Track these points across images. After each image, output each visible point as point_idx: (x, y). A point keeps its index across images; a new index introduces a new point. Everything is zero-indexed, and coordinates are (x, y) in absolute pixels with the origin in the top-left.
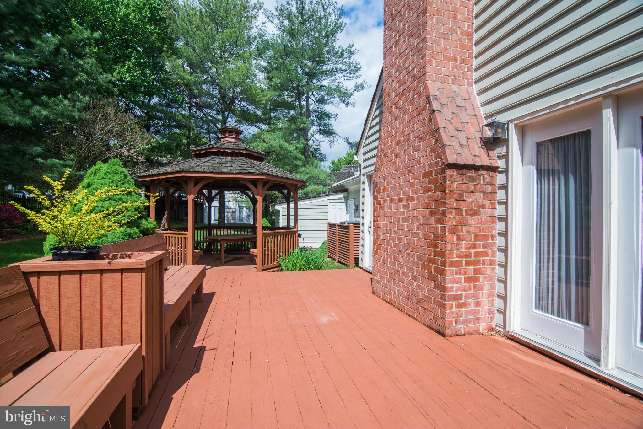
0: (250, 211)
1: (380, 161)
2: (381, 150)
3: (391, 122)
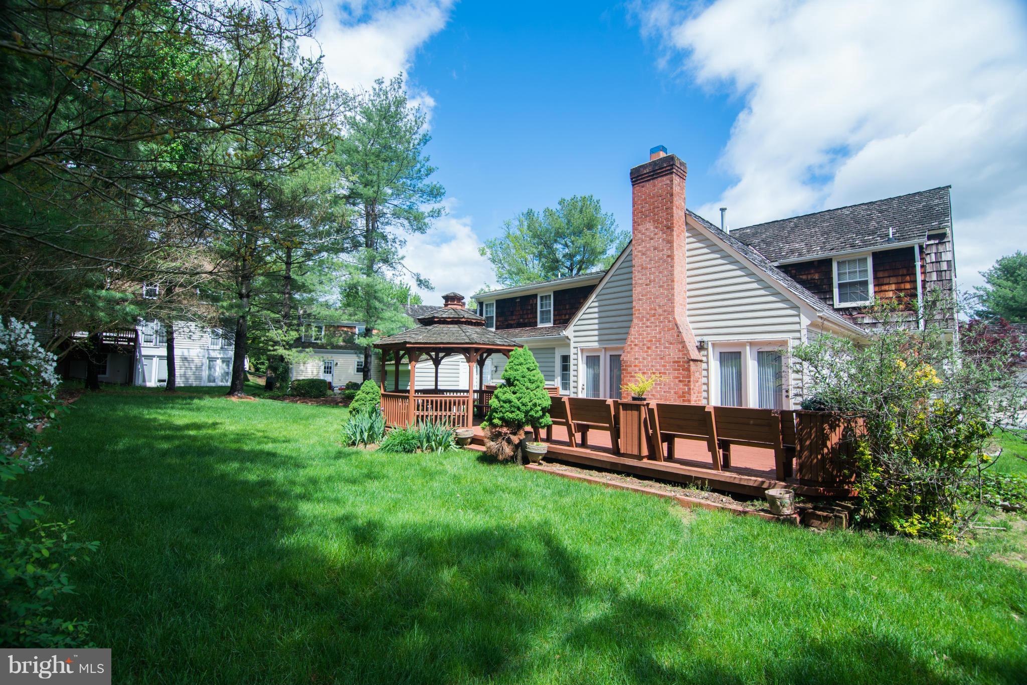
0: (228, 366)
1: (629, 348)
2: (632, 341)
3: (642, 327)
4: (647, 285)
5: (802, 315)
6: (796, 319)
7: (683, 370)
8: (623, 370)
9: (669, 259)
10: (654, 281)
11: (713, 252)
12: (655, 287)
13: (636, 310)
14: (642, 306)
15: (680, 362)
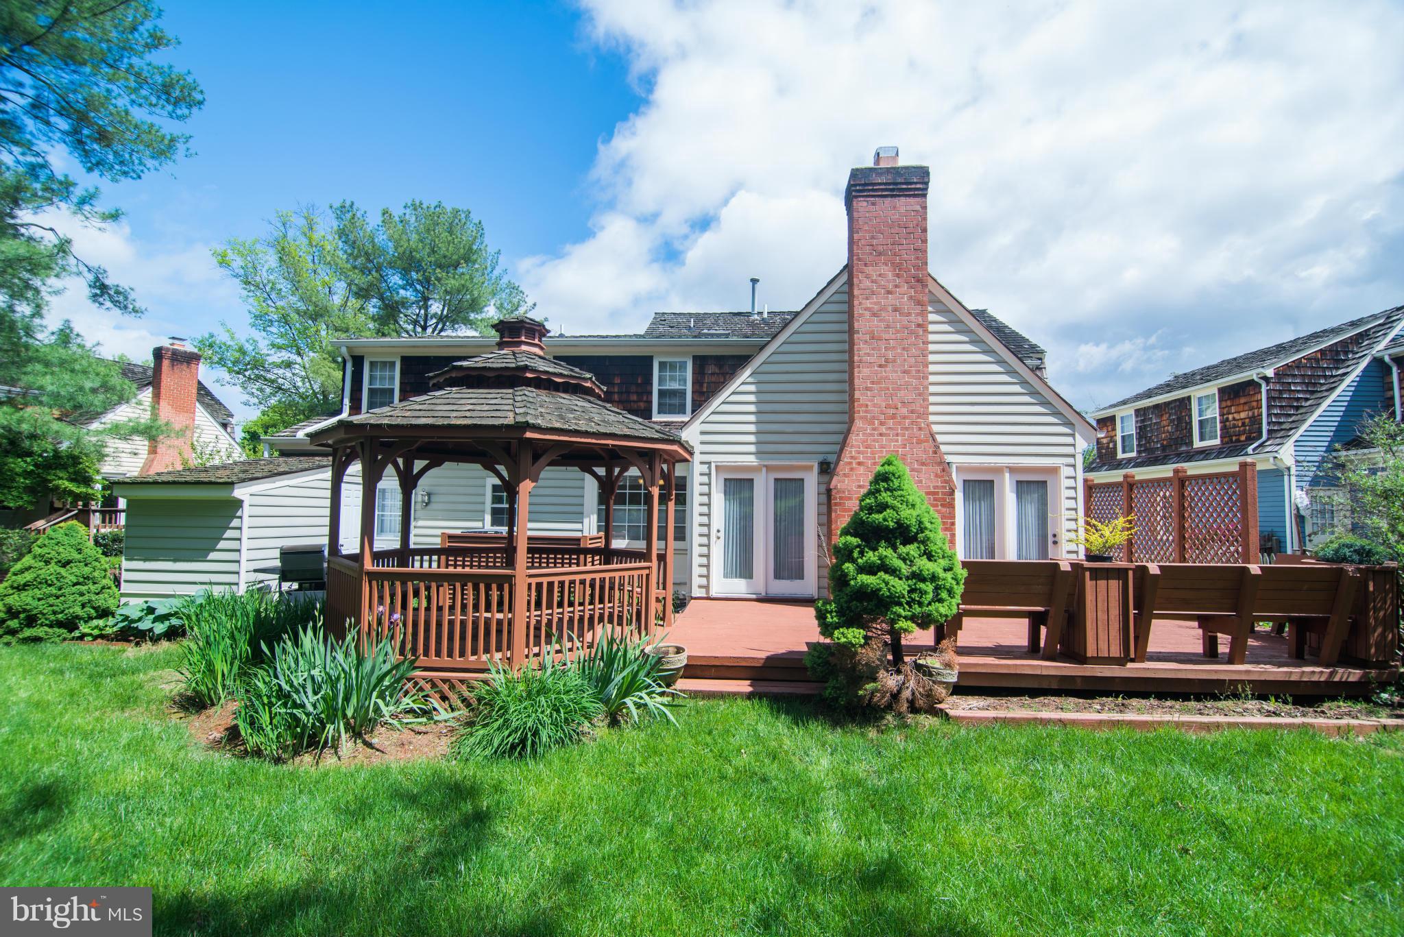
1: (848, 467)
2: (852, 457)
3: (872, 435)
4: (880, 366)
5: (1077, 435)
6: (1069, 440)
7: (942, 505)
8: (836, 504)
9: (920, 331)
10: (894, 361)
11: (958, 332)
12: (896, 372)
13: (861, 406)
14: (872, 401)
15: (937, 493)
